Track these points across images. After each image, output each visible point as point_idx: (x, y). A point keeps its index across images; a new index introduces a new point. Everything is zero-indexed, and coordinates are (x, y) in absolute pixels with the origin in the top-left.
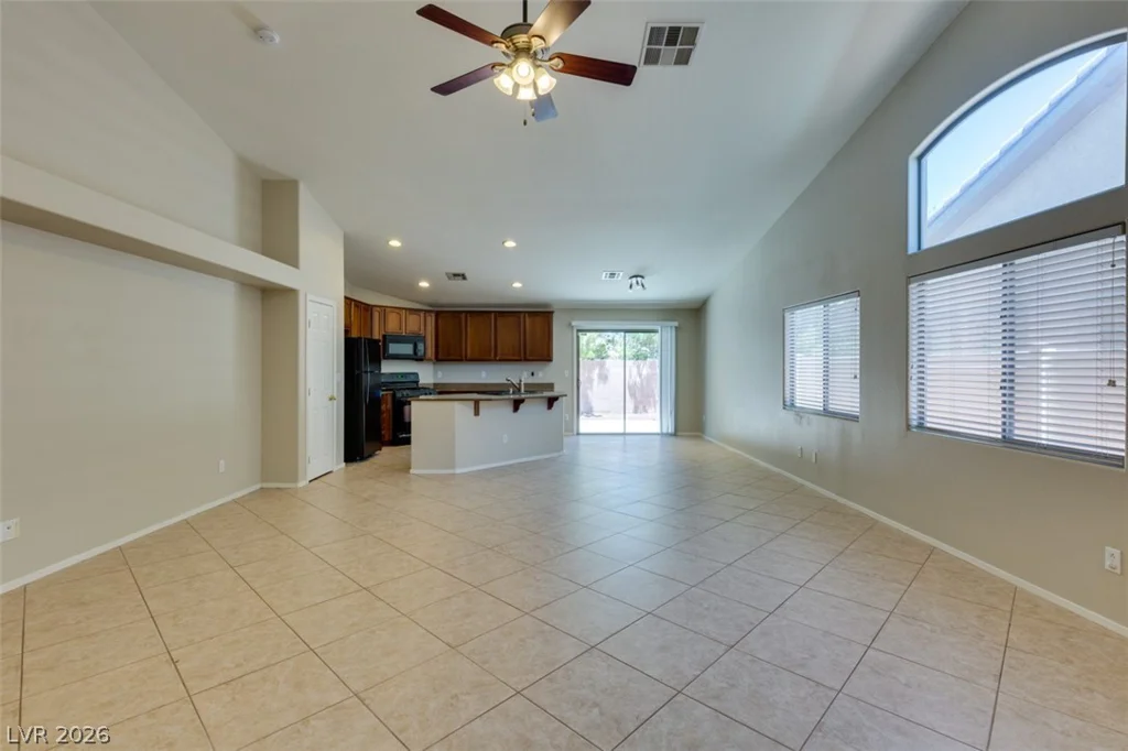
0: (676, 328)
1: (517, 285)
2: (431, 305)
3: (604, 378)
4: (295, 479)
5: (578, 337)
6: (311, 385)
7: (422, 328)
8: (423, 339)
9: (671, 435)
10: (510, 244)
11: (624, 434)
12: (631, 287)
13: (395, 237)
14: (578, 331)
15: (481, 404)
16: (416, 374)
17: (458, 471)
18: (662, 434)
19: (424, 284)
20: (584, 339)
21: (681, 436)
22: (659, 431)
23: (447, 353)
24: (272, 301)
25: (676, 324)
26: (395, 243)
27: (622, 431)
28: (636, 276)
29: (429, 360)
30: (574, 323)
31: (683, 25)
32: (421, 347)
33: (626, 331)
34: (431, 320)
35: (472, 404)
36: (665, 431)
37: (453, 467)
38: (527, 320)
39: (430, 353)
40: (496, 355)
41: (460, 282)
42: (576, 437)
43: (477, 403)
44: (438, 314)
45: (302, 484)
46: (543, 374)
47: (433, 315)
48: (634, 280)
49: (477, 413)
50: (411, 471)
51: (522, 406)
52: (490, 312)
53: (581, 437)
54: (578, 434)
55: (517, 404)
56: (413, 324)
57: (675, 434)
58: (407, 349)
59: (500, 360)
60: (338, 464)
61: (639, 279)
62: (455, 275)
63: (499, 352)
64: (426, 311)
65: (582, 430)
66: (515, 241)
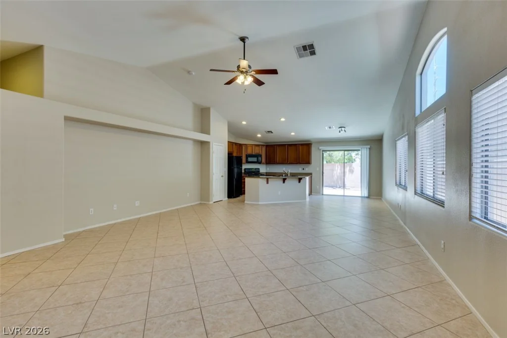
0: (369, 148)
1: (293, 134)
2: (264, 143)
3: (351, 171)
4: (209, 201)
5: (323, 154)
6: (214, 171)
7: (260, 151)
8: (261, 156)
9: (366, 197)
10: (283, 119)
11: (344, 196)
12: (340, 132)
13: (244, 121)
14: (323, 151)
15: (269, 179)
16: (259, 169)
17: (260, 203)
18: (362, 197)
19: (259, 136)
20: (325, 154)
21: (372, 198)
22: (360, 195)
23: (270, 161)
24: (203, 145)
25: (369, 147)
26: (244, 123)
27: (343, 194)
28: (341, 127)
29: (263, 163)
30: (320, 148)
31: (307, 45)
32: (260, 159)
33: (345, 151)
34: (264, 149)
35: (266, 179)
36: (363, 195)
37: (258, 202)
38: (300, 147)
39: (264, 160)
40: (288, 161)
41: (270, 134)
42: (321, 196)
43: (268, 179)
44: (267, 146)
45: (211, 203)
46: (308, 169)
47: (265, 147)
48: (340, 129)
49: (268, 183)
50: (245, 202)
51: (286, 181)
52: (286, 145)
53: (324, 196)
54: (323, 195)
55: (284, 180)
56: (257, 151)
57: (368, 197)
58: (255, 159)
59: (289, 163)
60: (225, 198)
61: (343, 129)
62: (268, 132)
63: (289, 161)
64: (262, 145)
65: (324, 193)
66: (285, 118)
